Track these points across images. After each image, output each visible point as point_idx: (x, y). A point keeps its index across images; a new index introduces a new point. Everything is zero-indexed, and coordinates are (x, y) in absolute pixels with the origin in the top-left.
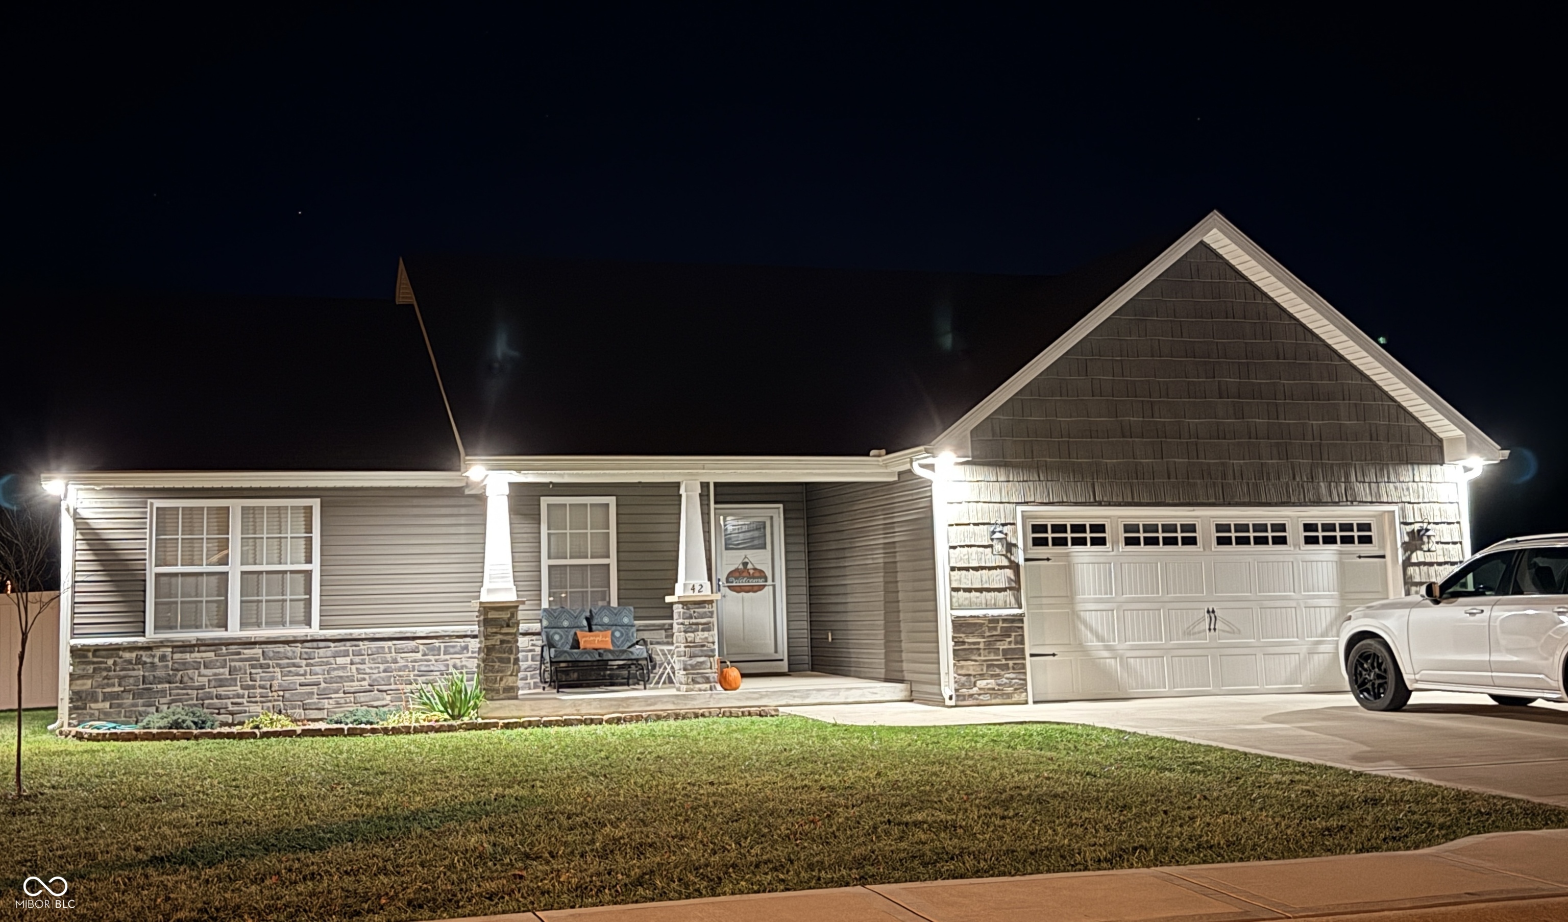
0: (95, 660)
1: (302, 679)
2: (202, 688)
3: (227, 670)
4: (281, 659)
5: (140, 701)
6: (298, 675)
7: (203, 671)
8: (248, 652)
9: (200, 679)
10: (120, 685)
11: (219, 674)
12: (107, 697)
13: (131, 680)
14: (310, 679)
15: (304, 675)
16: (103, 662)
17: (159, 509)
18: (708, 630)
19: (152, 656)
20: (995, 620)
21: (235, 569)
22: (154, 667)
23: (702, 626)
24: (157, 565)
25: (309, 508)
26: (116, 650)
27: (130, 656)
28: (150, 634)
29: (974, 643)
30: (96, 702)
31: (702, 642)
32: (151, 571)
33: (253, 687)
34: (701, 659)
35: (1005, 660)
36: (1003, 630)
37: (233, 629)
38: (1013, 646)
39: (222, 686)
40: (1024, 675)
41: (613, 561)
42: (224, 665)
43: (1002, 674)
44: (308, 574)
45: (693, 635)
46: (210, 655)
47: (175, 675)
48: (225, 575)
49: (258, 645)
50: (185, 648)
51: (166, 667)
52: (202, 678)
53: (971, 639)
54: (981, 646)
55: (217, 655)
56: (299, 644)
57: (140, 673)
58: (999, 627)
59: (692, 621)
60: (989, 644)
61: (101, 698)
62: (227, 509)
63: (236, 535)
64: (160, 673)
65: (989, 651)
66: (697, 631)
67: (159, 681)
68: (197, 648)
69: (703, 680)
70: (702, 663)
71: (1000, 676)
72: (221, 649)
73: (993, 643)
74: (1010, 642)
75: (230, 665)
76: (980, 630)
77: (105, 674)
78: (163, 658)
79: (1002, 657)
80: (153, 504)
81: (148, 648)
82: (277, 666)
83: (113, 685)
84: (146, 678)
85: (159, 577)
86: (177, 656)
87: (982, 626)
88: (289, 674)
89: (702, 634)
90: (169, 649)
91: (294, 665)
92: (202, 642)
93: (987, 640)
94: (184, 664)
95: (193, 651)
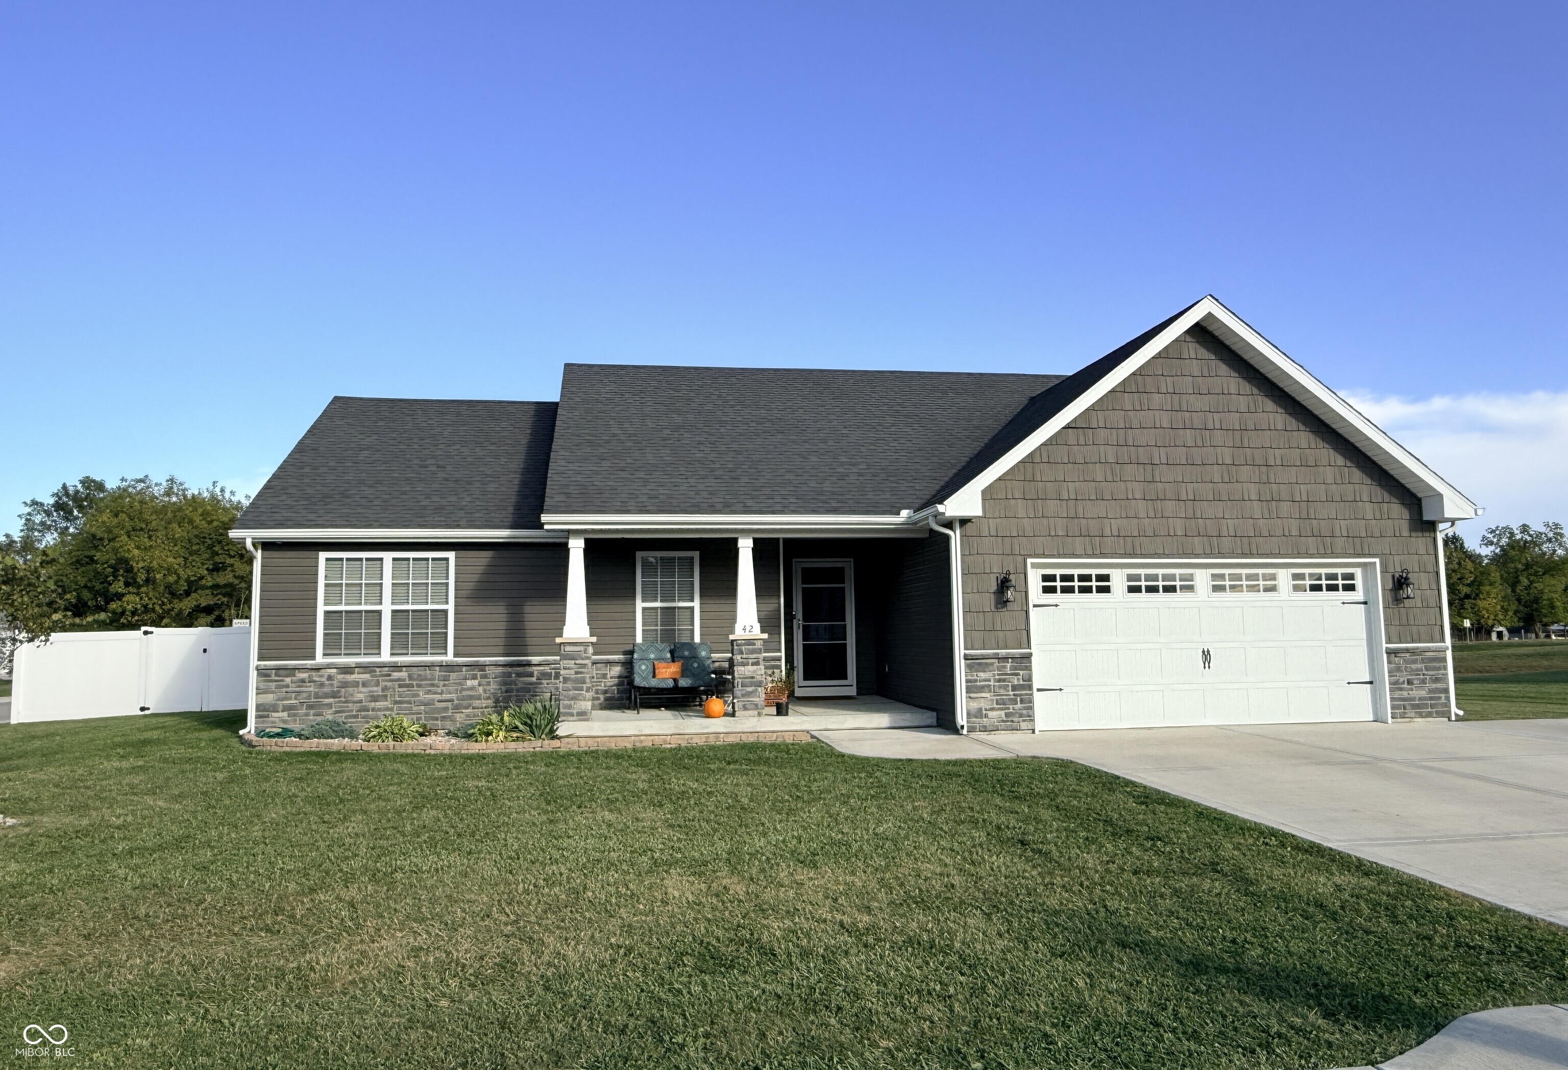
0: (277, 678)
1: (438, 697)
2: (361, 701)
3: (380, 688)
4: (422, 680)
5: (312, 712)
6: (436, 693)
7: (361, 689)
8: (396, 675)
9: (358, 695)
10: (296, 699)
11: (373, 692)
12: (286, 708)
13: (305, 695)
14: (445, 696)
15: (441, 693)
16: (283, 681)
17: (327, 560)
18: (756, 663)
19: (321, 676)
20: (1005, 659)
21: (387, 608)
22: (322, 685)
23: (750, 661)
24: (326, 604)
25: (447, 559)
26: (292, 671)
27: (304, 675)
28: (320, 659)
29: (985, 680)
30: (278, 711)
31: (750, 674)
32: (321, 609)
33: (400, 702)
34: (750, 689)
35: (1014, 695)
36: (1012, 668)
37: (386, 656)
38: (1021, 682)
39: (376, 701)
40: (1031, 708)
41: (696, 604)
42: (377, 685)
43: (1011, 707)
44: (445, 612)
45: (742, 668)
46: (367, 676)
47: (339, 692)
48: (379, 613)
49: (404, 669)
50: (346, 670)
51: (332, 685)
52: (360, 694)
53: (982, 675)
54: (992, 683)
55: (372, 676)
56: (438, 668)
57: (312, 689)
58: (1009, 665)
59: (744, 656)
60: (999, 681)
61: (281, 708)
62: (381, 559)
63: (387, 581)
64: (326, 690)
65: (1000, 687)
66: (748, 664)
67: (326, 696)
68: (356, 670)
69: (753, 706)
70: (752, 692)
71: (1009, 709)
72: (375, 671)
73: (1004, 680)
74: (1018, 679)
75: (382, 684)
76: (991, 668)
77: (284, 690)
78: (330, 678)
79: (1011, 693)
80: (323, 556)
81: (317, 669)
82: (419, 686)
83: (290, 699)
84: (316, 693)
85: (327, 613)
86: (340, 677)
87: (992, 664)
88: (429, 692)
89: (750, 668)
90: (335, 671)
91: (433, 685)
92: (359, 666)
93: (997, 677)
94: (346, 682)
95: (352, 673)
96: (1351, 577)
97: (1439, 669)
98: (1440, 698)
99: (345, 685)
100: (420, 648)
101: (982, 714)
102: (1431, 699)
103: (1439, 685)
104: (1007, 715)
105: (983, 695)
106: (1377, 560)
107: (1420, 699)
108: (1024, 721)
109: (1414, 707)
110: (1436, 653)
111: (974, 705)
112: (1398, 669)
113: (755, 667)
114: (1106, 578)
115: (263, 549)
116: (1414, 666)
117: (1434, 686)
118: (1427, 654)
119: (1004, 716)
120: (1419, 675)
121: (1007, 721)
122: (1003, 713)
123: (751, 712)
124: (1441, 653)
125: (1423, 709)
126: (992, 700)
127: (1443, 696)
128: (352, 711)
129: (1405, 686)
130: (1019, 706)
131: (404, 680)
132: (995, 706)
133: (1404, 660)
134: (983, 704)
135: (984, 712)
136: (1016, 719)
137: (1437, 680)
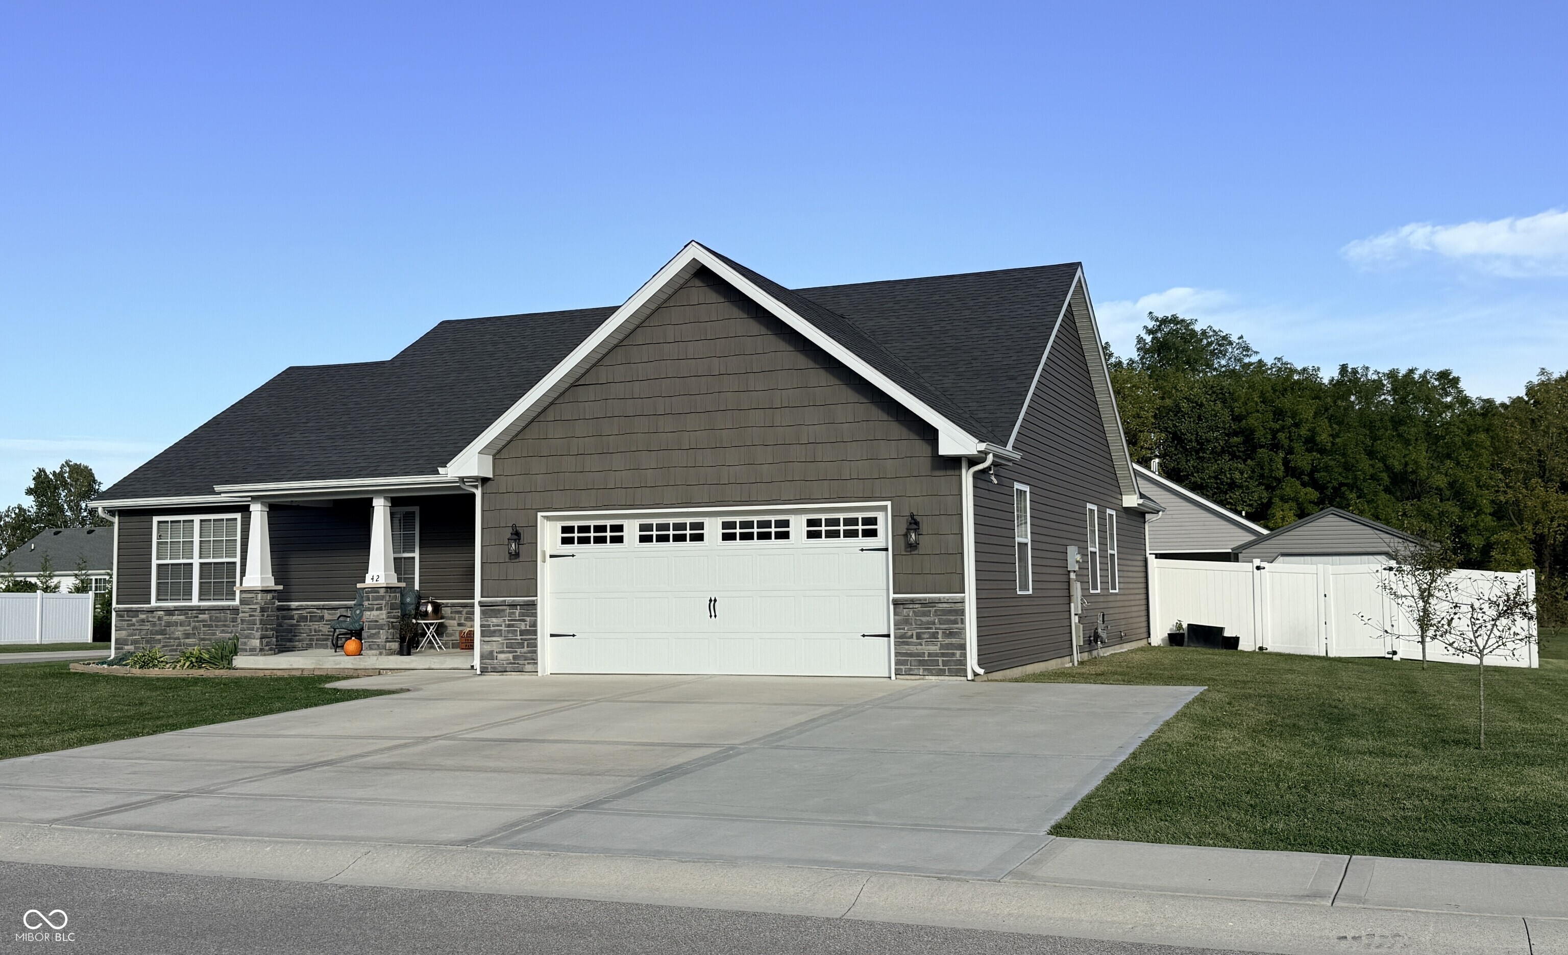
0: (128, 619)
2: (178, 638)
3: (191, 628)
4: (218, 621)
7: (179, 628)
8: (201, 616)
9: (177, 633)
10: (138, 635)
11: (186, 630)
12: (133, 643)
13: (144, 632)
16: (131, 620)
17: (159, 522)
18: (380, 609)
19: (154, 617)
20: (513, 606)
21: (196, 561)
22: (154, 625)
23: (375, 607)
24: (158, 559)
25: (236, 519)
26: (137, 611)
27: (142, 616)
28: (154, 603)
29: (498, 626)
30: (128, 645)
31: (375, 618)
32: (155, 562)
33: (204, 639)
34: (373, 631)
35: (521, 639)
36: (521, 614)
37: (195, 601)
38: (528, 628)
39: (188, 638)
40: (535, 652)
41: (416, 555)
42: (189, 625)
43: (519, 650)
44: (234, 563)
45: (369, 613)
46: (182, 617)
47: (165, 629)
48: (191, 564)
49: (207, 612)
50: (169, 612)
51: (160, 624)
52: (179, 632)
53: (495, 620)
54: (503, 628)
55: (187, 618)
56: (228, 612)
57: (148, 626)
58: (517, 612)
59: (370, 602)
60: (509, 626)
61: (130, 643)
62: (193, 521)
63: (196, 539)
64: (157, 628)
65: (508, 632)
66: (373, 610)
67: (158, 633)
68: (176, 612)
69: (376, 646)
70: (374, 634)
71: (516, 652)
72: (188, 614)
73: (513, 626)
74: (526, 625)
75: (193, 624)
76: (502, 614)
77: (132, 628)
78: (160, 619)
79: (519, 637)
80: (156, 519)
81: (151, 611)
82: (217, 626)
83: (136, 635)
84: (151, 631)
85: (159, 566)
86: (166, 618)
87: (503, 610)
88: (223, 632)
89: (375, 613)
90: (162, 613)
91: (225, 626)
92: (177, 609)
93: (507, 623)
94: (169, 622)
95: (174, 615)
96: (874, 521)
97: (955, 622)
98: (954, 654)
99: (169, 624)
100: (218, 596)
101: (493, 656)
102: (943, 655)
103: (954, 641)
104: (515, 658)
105: (494, 639)
106: (889, 503)
107: (930, 655)
108: (528, 663)
109: (921, 663)
110: (953, 605)
111: (488, 648)
112: (906, 621)
113: (378, 612)
114: (620, 528)
115: (119, 516)
116: (924, 619)
117: (947, 641)
118: (940, 605)
119: (511, 658)
120: (931, 628)
121: (515, 663)
122: (510, 656)
123: (374, 652)
124: (960, 605)
125: (929, 665)
126: (503, 643)
127: (958, 652)
128: (173, 646)
129: (914, 640)
130: (526, 649)
131: (206, 621)
132: (505, 649)
133: (914, 612)
134: (495, 648)
135: (495, 654)
136: (520, 662)
137: (951, 634)
